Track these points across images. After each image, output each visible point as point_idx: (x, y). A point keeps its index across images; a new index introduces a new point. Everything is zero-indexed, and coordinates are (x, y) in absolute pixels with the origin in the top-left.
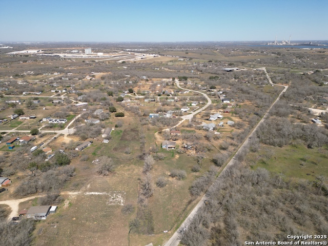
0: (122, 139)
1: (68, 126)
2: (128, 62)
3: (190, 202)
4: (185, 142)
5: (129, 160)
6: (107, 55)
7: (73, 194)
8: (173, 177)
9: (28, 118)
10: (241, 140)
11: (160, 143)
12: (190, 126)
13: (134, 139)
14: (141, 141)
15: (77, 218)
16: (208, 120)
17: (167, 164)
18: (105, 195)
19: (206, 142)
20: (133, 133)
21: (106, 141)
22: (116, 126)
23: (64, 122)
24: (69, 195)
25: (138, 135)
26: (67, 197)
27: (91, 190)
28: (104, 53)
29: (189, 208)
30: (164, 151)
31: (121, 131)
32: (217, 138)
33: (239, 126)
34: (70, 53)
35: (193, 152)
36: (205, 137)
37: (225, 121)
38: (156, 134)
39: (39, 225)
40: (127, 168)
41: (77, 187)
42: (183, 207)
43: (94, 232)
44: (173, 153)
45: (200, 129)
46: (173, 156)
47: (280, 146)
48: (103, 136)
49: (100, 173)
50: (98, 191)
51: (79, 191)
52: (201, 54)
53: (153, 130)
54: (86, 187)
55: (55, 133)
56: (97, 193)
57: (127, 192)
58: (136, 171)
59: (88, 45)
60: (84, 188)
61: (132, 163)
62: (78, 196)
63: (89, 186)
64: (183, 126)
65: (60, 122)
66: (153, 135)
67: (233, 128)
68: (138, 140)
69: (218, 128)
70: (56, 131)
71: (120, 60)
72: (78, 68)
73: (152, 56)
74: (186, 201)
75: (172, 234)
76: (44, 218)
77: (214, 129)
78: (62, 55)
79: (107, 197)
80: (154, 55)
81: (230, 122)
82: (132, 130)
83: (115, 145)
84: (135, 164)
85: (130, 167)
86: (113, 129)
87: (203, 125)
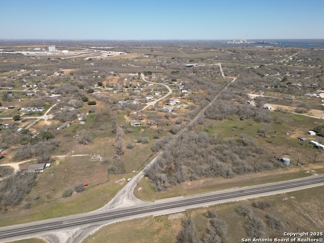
0: (96, 120)
1: (46, 113)
2: (95, 59)
3: (151, 156)
4: (149, 120)
5: (104, 134)
6: (72, 53)
7: (62, 157)
8: (139, 142)
9: (7, 108)
10: (193, 117)
11: (129, 122)
12: (153, 109)
13: (106, 120)
14: (113, 121)
15: (68, 170)
16: (168, 105)
17: (134, 135)
18: (87, 156)
19: (165, 120)
20: (105, 117)
21: (83, 123)
22: (90, 112)
23: (41, 110)
24: (58, 158)
25: (109, 117)
26: (57, 159)
27: (75, 154)
28: (69, 50)
29: (150, 159)
30: (132, 127)
31: (95, 115)
32: (174, 117)
33: (192, 108)
34: (32, 50)
35: (155, 127)
36: (165, 116)
37: (181, 105)
38: (125, 117)
39: (38, 175)
40: (102, 139)
41: (63, 152)
42: (146, 159)
43: (82, 176)
44: (139, 129)
45: (161, 111)
46: (139, 130)
47: (221, 120)
48: (80, 119)
49: (81, 143)
50: (81, 154)
51: (66, 154)
52: (165, 52)
53: (122, 114)
54: (71, 152)
55: (36, 119)
56: (80, 155)
57: (104, 153)
58: (110, 141)
59: (51, 43)
60: (69, 153)
61: (106, 136)
62: (66, 158)
63: (73, 151)
64: (148, 110)
65: (38, 110)
66: (123, 117)
67: (187, 110)
68: (110, 121)
69: (176, 110)
70: (36, 117)
71: (87, 57)
72: (44, 65)
73: (118, 53)
74: (148, 155)
75: (139, 173)
76: (42, 171)
77: (172, 111)
78: (24, 53)
79: (89, 157)
80: (121, 52)
81: (185, 106)
82: (104, 114)
83: (91, 125)
84: (109, 136)
85: (105, 139)
86: (87, 114)
87: (163, 108)
